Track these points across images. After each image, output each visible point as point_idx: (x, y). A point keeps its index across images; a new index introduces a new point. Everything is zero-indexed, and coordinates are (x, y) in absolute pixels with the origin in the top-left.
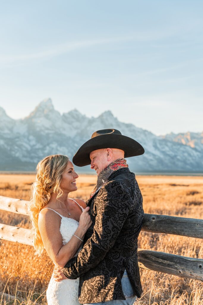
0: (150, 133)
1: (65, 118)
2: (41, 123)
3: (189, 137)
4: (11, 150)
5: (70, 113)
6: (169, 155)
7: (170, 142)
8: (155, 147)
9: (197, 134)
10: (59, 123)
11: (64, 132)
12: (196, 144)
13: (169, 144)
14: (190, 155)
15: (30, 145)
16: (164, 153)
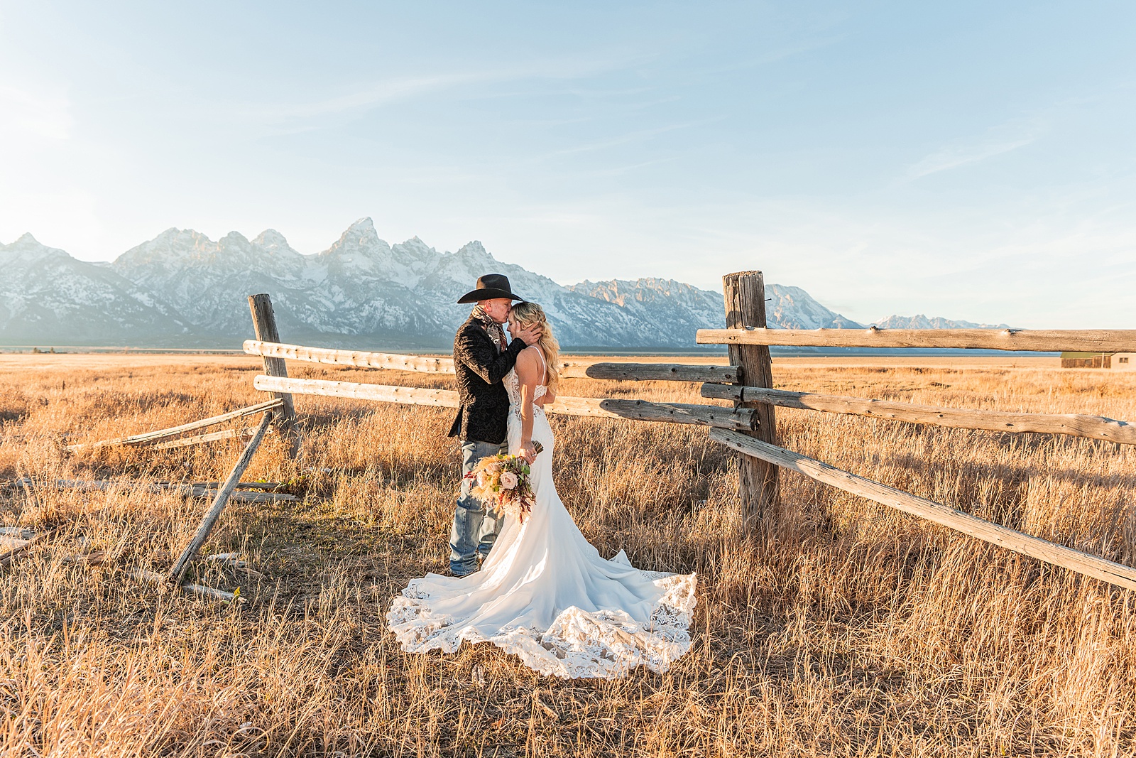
0: (551, 282)
1: (397, 253)
2: (355, 262)
3: (615, 290)
4: (298, 311)
5: (404, 245)
6: (581, 319)
7: (584, 299)
8: (558, 306)
9: (629, 283)
10: (387, 264)
11: (395, 279)
12: (627, 301)
13: (582, 301)
14: (617, 320)
15: (333, 302)
16: (572, 315)
